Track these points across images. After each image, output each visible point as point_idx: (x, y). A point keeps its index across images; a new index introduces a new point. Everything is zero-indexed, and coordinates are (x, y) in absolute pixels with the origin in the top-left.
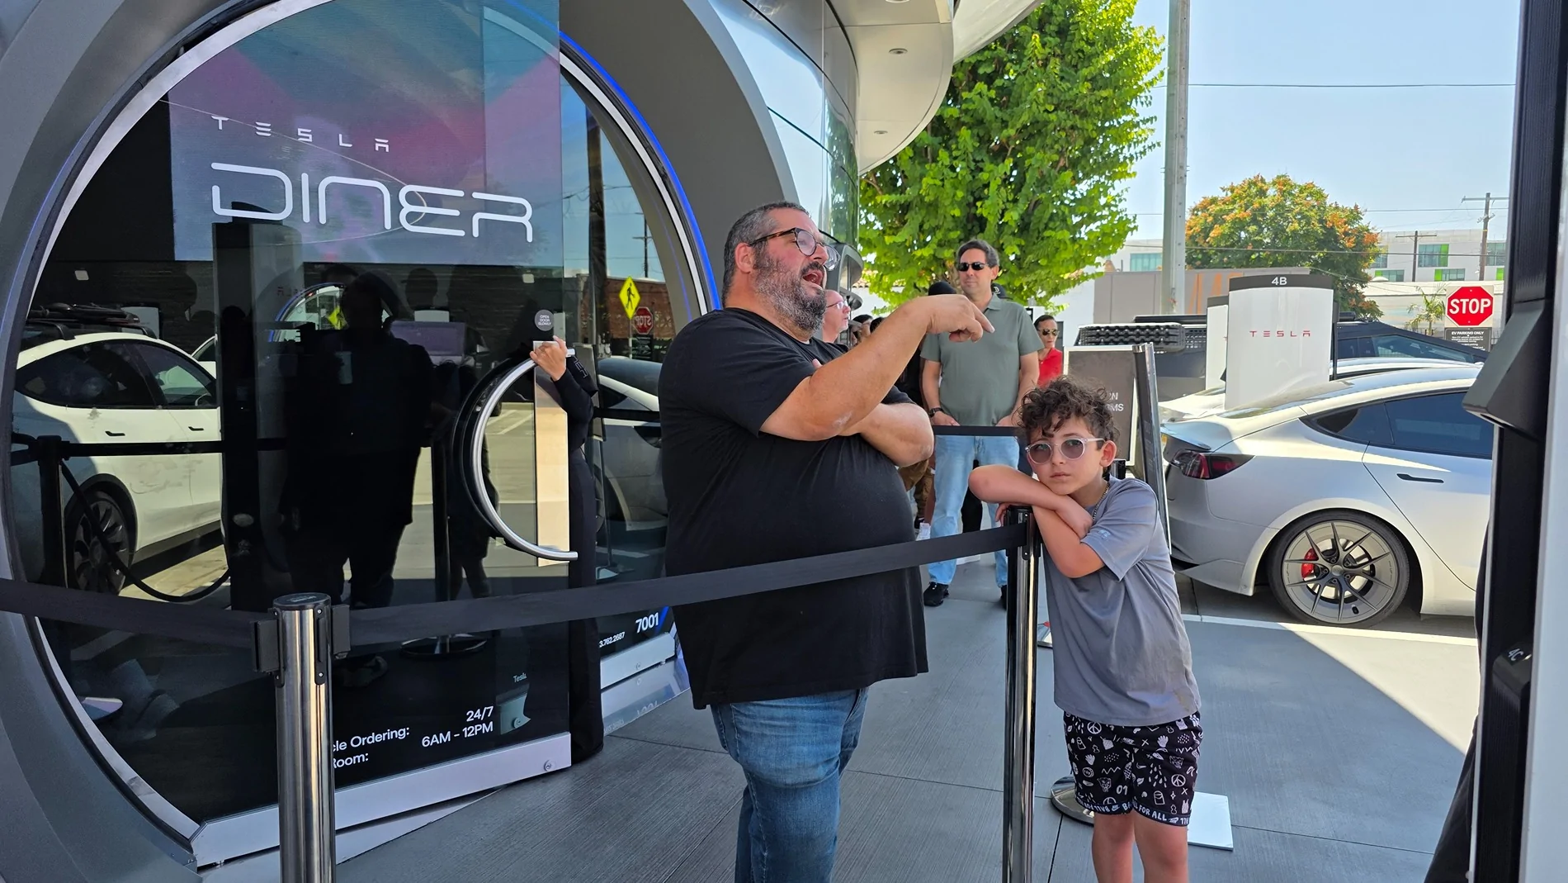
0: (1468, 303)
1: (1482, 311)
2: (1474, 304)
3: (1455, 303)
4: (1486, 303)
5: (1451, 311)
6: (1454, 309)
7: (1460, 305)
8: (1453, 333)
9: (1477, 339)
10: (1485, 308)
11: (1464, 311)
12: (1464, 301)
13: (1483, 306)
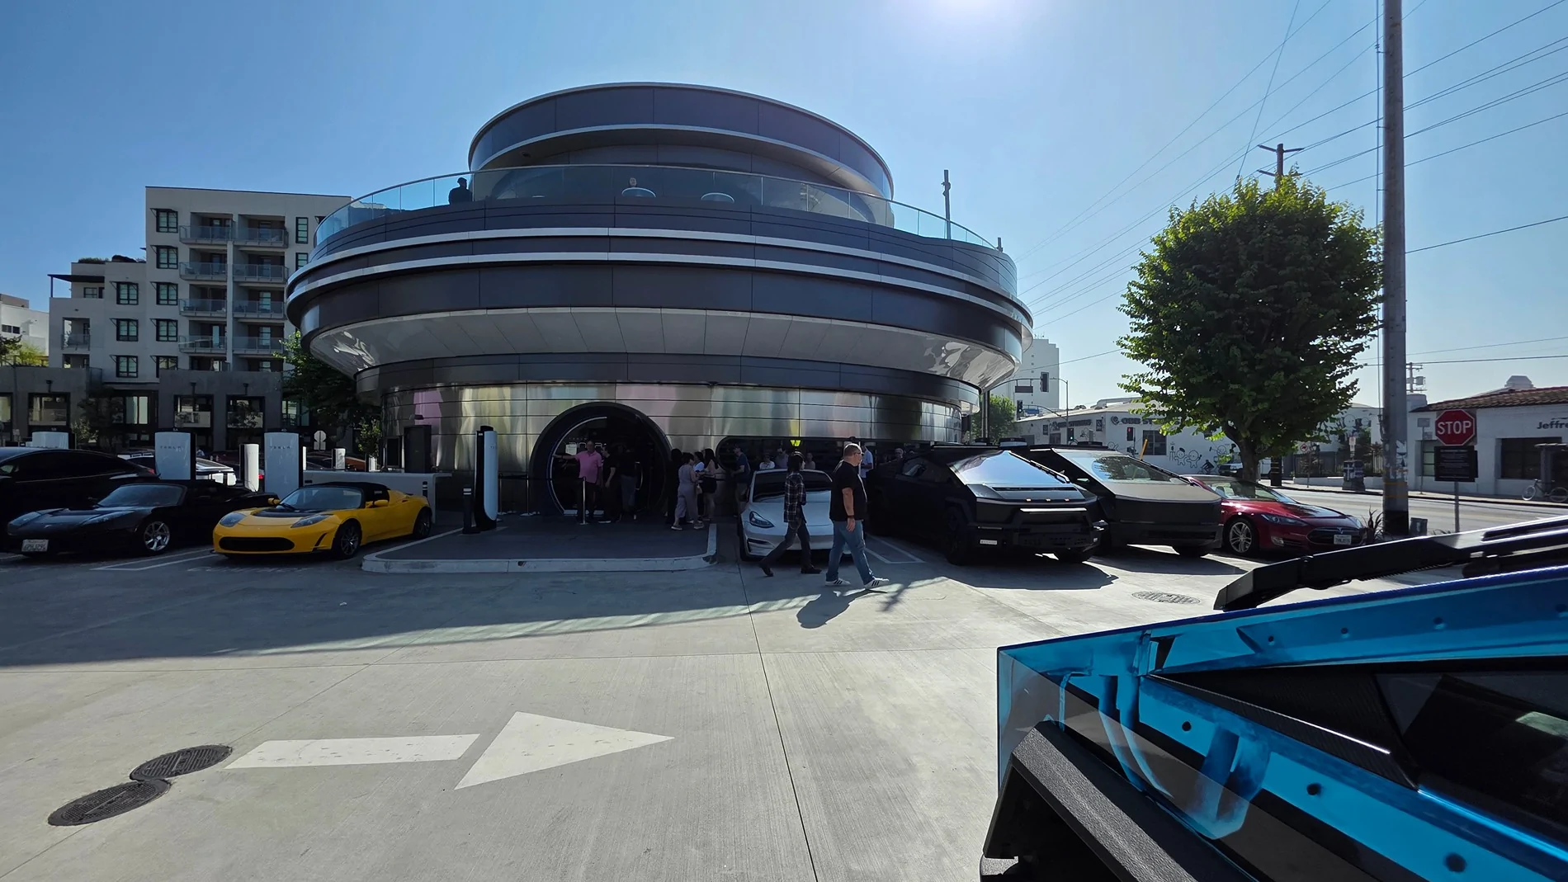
0: (1452, 425)
1: (1464, 432)
2: (1457, 425)
3: (1441, 425)
4: (1467, 424)
5: (1439, 432)
6: (1441, 431)
7: (1446, 426)
8: (1442, 451)
9: (1461, 456)
10: (1467, 429)
11: (1449, 433)
12: (1449, 423)
13: (1465, 427)
